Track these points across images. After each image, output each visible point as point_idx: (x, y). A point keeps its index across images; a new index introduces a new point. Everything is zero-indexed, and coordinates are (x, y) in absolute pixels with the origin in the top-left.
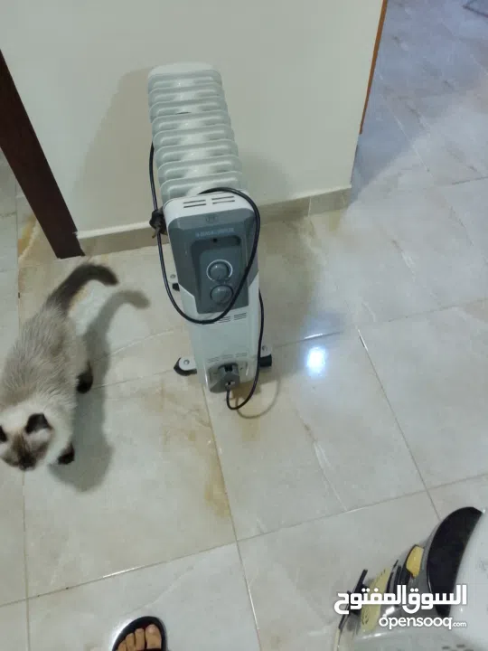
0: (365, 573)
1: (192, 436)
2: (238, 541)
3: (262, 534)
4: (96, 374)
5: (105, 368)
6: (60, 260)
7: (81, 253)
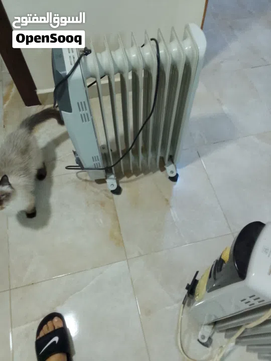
0: (197, 272)
1: (103, 204)
2: (127, 260)
3: (141, 255)
4: (48, 170)
5: (53, 167)
6: (27, 107)
7: (40, 104)
